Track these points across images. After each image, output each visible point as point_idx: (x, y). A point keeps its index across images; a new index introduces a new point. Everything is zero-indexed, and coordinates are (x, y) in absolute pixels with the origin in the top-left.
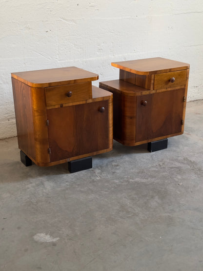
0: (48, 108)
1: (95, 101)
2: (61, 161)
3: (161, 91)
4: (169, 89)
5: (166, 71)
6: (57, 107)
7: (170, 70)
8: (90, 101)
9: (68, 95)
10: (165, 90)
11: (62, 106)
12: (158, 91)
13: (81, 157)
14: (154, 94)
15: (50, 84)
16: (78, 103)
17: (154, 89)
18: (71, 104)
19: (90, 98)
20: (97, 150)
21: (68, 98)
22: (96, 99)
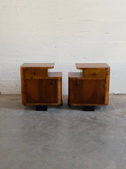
0: (25, 78)
1: (49, 78)
2: (31, 104)
3: (89, 79)
4: (95, 79)
5: (91, 69)
6: (30, 78)
7: (94, 69)
8: (47, 78)
9: (35, 74)
10: (92, 79)
11: (32, 78)
12: (87, 79)
13: (42, 104)
14: (84, 80)
15: (26, 67)
16: (40, 78)
17: (84, 77)
18: (37, 78)
19: (46, 77)
20: (50, 103)
21: (34, 75)
22: (50, 77)
